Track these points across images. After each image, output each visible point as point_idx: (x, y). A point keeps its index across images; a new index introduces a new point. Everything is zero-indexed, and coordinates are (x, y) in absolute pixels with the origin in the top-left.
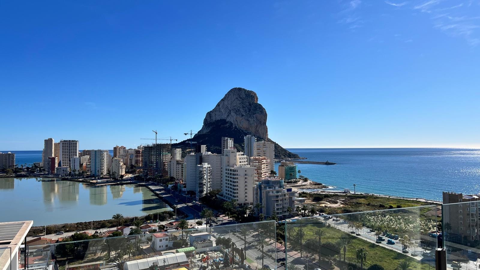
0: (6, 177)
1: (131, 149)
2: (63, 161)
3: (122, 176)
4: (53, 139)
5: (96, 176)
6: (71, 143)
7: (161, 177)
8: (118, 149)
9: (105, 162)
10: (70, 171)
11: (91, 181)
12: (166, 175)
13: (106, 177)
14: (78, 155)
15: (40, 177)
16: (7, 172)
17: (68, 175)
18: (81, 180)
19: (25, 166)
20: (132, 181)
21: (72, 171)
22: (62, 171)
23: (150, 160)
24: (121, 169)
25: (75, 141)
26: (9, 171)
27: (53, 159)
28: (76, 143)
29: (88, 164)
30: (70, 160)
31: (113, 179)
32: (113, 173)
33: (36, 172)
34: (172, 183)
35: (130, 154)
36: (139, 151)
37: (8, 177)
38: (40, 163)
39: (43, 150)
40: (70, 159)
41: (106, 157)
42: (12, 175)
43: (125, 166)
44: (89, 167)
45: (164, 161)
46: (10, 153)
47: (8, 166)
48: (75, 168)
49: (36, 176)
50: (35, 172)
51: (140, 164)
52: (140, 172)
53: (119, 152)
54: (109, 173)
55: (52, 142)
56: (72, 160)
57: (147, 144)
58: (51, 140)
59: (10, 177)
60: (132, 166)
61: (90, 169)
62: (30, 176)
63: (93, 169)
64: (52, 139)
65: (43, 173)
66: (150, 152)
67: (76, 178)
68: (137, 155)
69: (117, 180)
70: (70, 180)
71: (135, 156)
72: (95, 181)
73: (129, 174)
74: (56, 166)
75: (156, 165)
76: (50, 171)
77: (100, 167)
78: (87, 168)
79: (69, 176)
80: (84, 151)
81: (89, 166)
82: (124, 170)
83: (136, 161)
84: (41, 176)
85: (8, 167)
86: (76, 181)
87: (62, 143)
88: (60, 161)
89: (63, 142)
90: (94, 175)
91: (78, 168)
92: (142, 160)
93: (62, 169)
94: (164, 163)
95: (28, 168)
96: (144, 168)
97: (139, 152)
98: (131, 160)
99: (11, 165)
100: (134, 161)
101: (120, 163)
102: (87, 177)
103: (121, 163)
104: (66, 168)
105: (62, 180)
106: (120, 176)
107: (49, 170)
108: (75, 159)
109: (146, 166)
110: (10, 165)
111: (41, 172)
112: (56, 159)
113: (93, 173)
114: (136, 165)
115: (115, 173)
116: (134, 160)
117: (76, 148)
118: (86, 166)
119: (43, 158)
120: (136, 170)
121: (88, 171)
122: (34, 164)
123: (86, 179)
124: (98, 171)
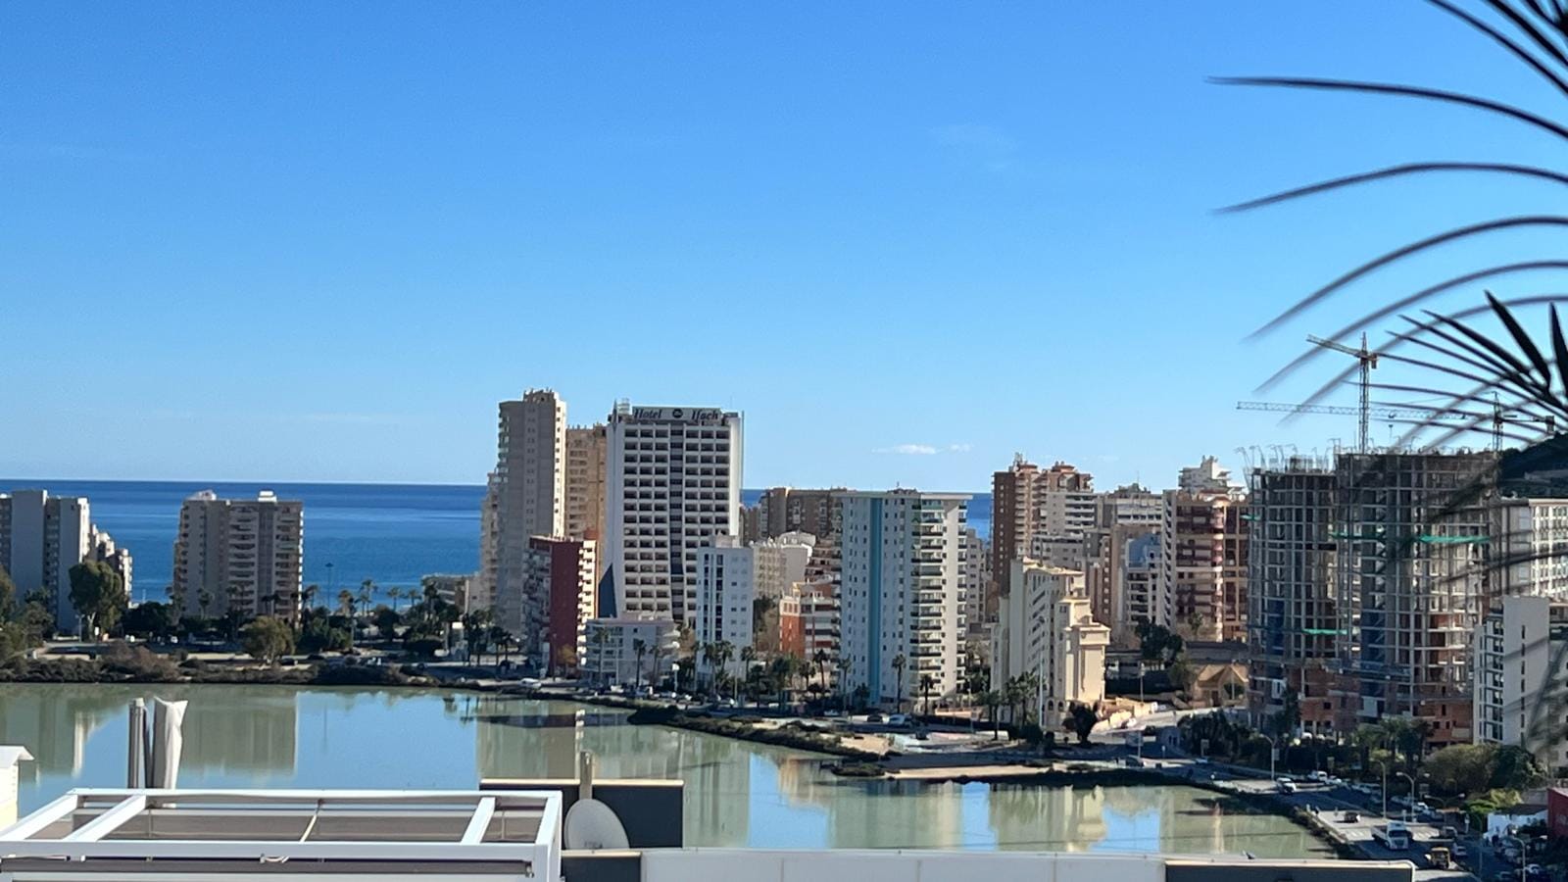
0: (255, 682)
1: (1135, 487)
2: (629, 569)
3: (1083, 718)
4: (556, 396)
5: (877, 705)
6: (686, 428)
7: (1412, 740)
8: (1027, 492)
9: (951, 590)
10: (682, 656)
11: (848, 743)
12: (1458, 733)
13: (949, 719)
14: (734, 527)
15: (476, 688)
16: (256, 644)
17: (668, 687)
18: (768, 725)
19: (364, 599)
20: (1165, 764)
21: (700, 654)
22: (628, 647)
23: (1308, 589)
24: (1070, 659)
25: (715, 413)
26: (268, 633)
27: (567, 556)
28: (725, 435)
29: (819, 607)
30: (676, 569)
31: (1012, 736)
32: (1010, 684)
33: (440, 646)
34: (1518, 799)
35: (1126, 533)
36: (1208, 512)
37: (267, 680)
38: (462, 583)
39: (485, 482)
40: (676, 555)
41: (951, 550)
42: (291, 663)
43: (1100, 636)
44: (829, 626)
45: (1435, 611)
46: (267, 497)
47: (254, 597)
48: (719, 634)
49: (447, 681)
50: (439, 653)
51: (1215, 620)
52: (1220, 689)
53: (1037, 516)
54: (975, 686)
55: (553, 420)
56: (699, 564)
57: (1289, 454)
58: (541, 406)
59: (278, 682)
60: (1154, 640)
61: (837, 647)
62: (410, 680)
63: (853, 645)
64: (550, 396)
65: (491, 661)
66: (1310, 519)
67: (734, 713)
68: (1192, 545)
69: (1051, 750)
70: (689, 723)
71: (1173, 552)
72: (874, 744)
73: (1136, 705)
74: (588, 608)
75: (1370, 637)
76: (546, 647)
77: (909, 634)
78: (809, 632)
79: (680, 691)
80: (772, 499)
81: (821, 620)
82: (1095, 664)
83: (1180, 592)
84: (483, 683)
85: (254, 606)
86: (737, 735)
87: (622, 427)
88: (610, 569)
89: (629, 421)
90: (862, 692)
91: (739, 632)
92: (1229, 586)
93: (629, 638)
94: (1434, 621)
95: (386, 619)
96: (1262, 658)
97: (1202, 520)
98: (1136, 580)
99: (275, 588)
100: (1161, 592)
101: (1066, 609)
102: (816, 709)
103: (1073, 610)
104: (659, 629)
105: (632, 720)
106: (1063, 716)
107: (536, 641)
108: (721, 557)
109: (1278, 639)
110: (269, 589)
111: (482, 651)
112: (587, 555)
113: (858, 677)
114: (1181, 628)
115: (1032, 683)
116: (1161, 582)
117: (725, 472)
118: (802, 620)
119: (490, 546)
120: (1190, 667)
121: (820, 657)
122: (430, 590)
123: (808, 723)
124: (897, 664)
